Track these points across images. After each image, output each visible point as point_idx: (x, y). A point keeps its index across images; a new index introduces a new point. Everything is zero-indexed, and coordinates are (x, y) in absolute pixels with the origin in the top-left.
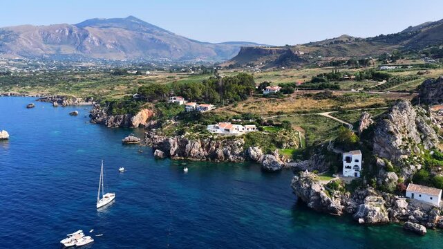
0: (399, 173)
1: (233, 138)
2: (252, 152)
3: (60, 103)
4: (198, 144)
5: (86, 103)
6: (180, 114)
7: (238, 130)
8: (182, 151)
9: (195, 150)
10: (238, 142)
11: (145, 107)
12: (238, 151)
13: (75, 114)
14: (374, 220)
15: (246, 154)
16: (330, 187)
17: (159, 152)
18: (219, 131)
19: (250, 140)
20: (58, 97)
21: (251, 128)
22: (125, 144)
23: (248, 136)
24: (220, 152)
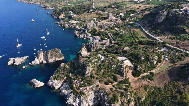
0: (87, 31)
1: (73, 24)
2: (76, 27)
3: (45, 8)
4: (67, 25)
5: (52, 9)
6: (69, 16)
7: (75, 22)
8: (64, 26)
9: (66, 26)
10: (74, 24)
11: (62, 14)
12: (74, 26)
13: (48, 13)
14: (80, 37)
15: (75, 27)
16: (78, 33)
17: (60, 26)
18: (71, 22)
19: (77, 24)
20: (45, 6)
21: (78, 22)
22: (56, 23)
23: (76, 23)
24: (70, 26)
